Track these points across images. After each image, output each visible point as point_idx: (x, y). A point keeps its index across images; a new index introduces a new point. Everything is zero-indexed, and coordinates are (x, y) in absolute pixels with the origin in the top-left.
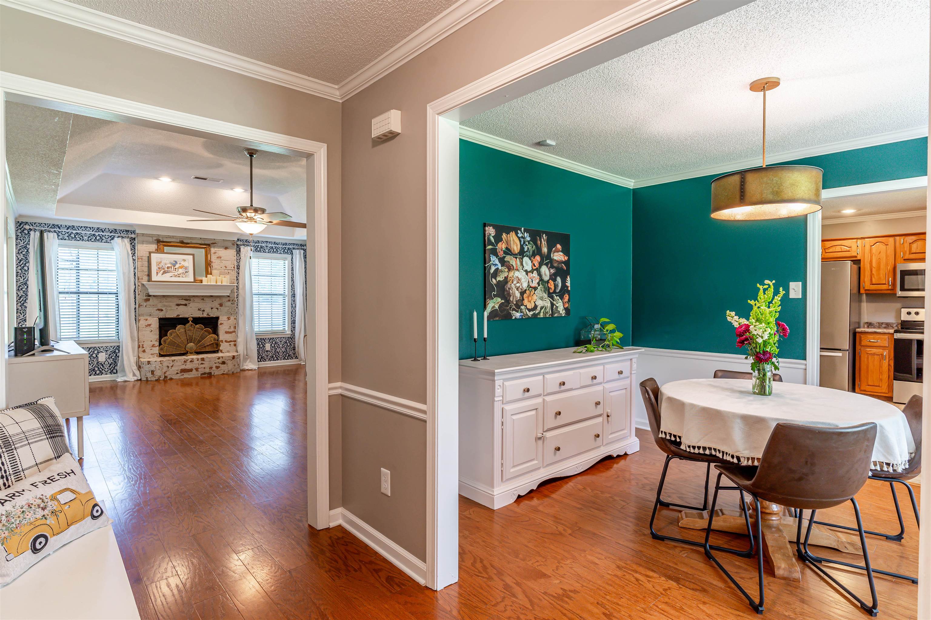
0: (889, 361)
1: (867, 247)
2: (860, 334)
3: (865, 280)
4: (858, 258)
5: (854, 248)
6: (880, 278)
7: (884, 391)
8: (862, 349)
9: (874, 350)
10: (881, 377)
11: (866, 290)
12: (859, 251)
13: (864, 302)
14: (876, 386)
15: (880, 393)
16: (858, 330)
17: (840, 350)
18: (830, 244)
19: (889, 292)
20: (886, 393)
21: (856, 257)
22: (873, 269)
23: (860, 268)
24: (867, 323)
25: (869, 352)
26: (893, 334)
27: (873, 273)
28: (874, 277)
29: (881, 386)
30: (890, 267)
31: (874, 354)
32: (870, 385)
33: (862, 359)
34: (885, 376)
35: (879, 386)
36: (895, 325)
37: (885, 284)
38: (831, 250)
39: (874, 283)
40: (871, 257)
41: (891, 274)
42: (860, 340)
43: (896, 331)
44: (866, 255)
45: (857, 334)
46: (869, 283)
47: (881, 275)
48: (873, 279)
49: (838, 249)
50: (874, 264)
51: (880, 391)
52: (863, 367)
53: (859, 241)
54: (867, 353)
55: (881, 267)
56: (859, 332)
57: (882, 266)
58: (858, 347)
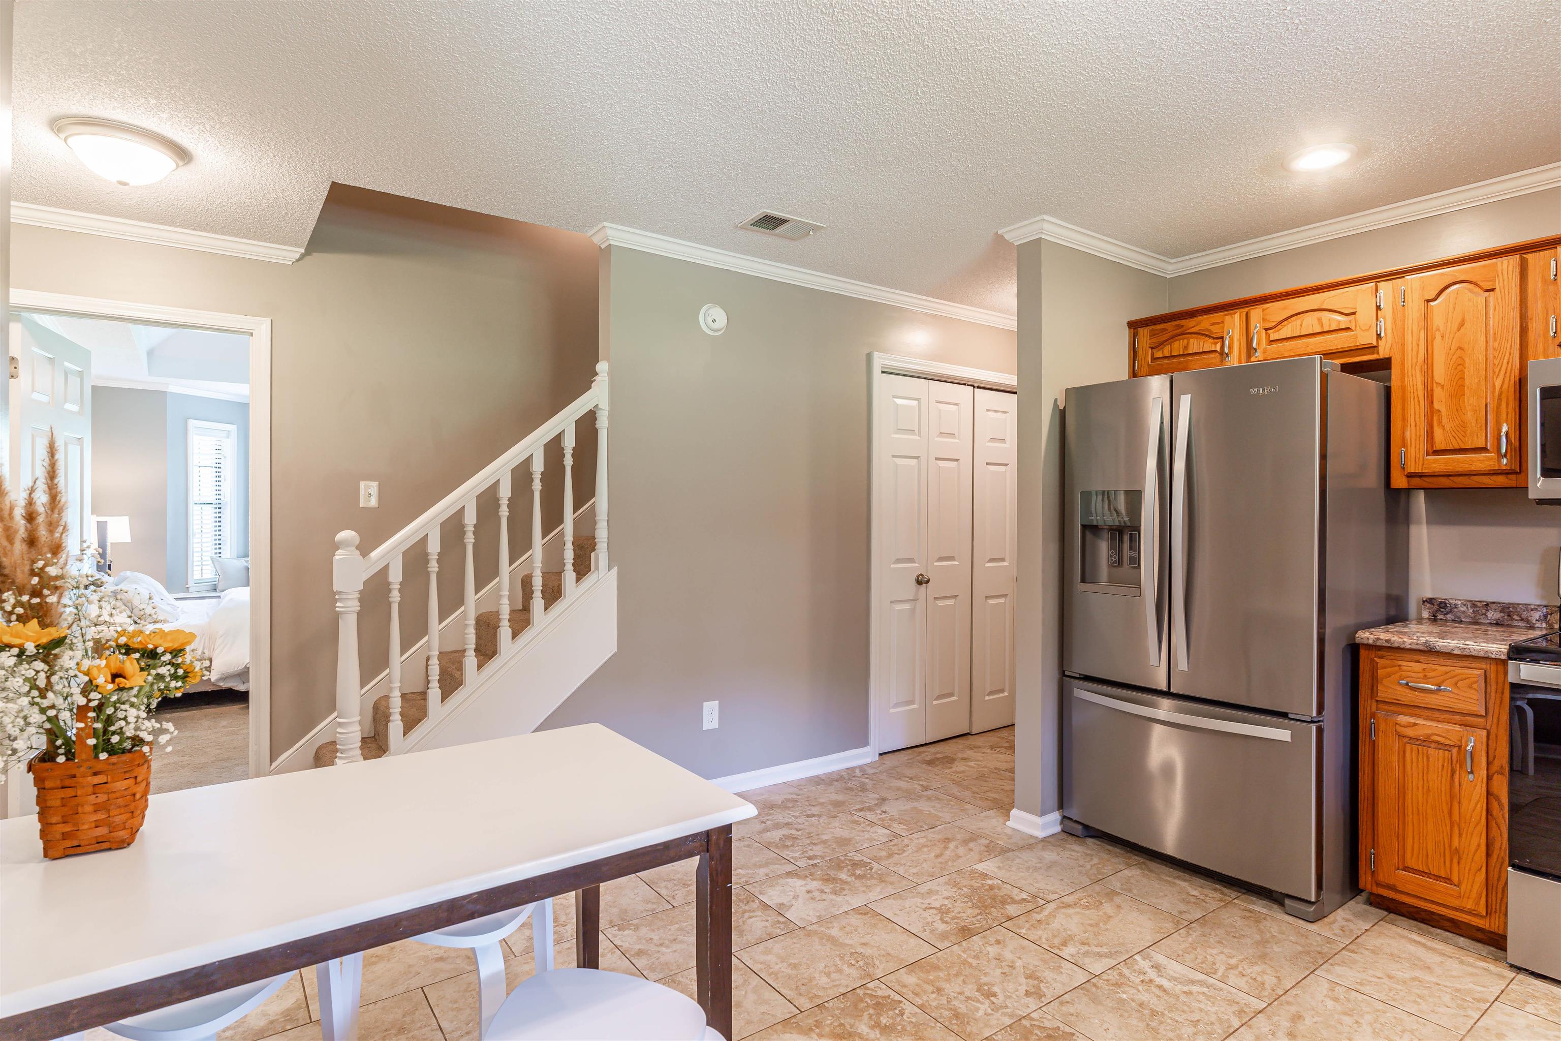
0: (1489, 778)
1: (1415, 306)
2: (1372, 655)
3: (1408, 434)
4: (1383, 353)
5: (1366, 313)
6: (1463, 425)
7: (1470, 905)
8: (1380, 714)
9: (1426, 726)
10: (1456, 843)
11: (1410, 476)
12: (1386, 325)
13: (1419, 523)
14: (1438, 878)
15: (1455, 909)
16: (1365, 636)
17: (1284, 715)
18: (1284, 308)
19: (1501, 481)
20: (1478, 916)
21: (1373, 348)
22: (1438, 393)
23: (1388, 391)
24: (1430, 601)
25: (1410, 732)
26: (1504, 663)
27: (1436, 406)
28: (1440, 422)
29: (1455, 878)
30: (1503, 381)
31: (1425, 742)
32: (1415, 871)
33: (1381, 755)
34: (1475, 841)
35: (1448, 880)
36: (1536, 615)
37: (1484, 449)
38: (1286, 331)
39: (1439, 446)
40: (1429, 343)
41: (1509, 409)
42: (1375, 680)
43: (1519, 653)
44: (1408, 337)
45: (1363, 653)
46: (1423, 447)
47: (1469, 415)
48: (1438, 433)
49: (1310, 323)
50: (1440, 373)
51: (1456, 903)
52: (1386, 789)
53: (1385, 288)
54: (1401, 736)
55: (1467, 382)
56: (1369, 647)
57: (1472, 379)
58: (1366, 706)
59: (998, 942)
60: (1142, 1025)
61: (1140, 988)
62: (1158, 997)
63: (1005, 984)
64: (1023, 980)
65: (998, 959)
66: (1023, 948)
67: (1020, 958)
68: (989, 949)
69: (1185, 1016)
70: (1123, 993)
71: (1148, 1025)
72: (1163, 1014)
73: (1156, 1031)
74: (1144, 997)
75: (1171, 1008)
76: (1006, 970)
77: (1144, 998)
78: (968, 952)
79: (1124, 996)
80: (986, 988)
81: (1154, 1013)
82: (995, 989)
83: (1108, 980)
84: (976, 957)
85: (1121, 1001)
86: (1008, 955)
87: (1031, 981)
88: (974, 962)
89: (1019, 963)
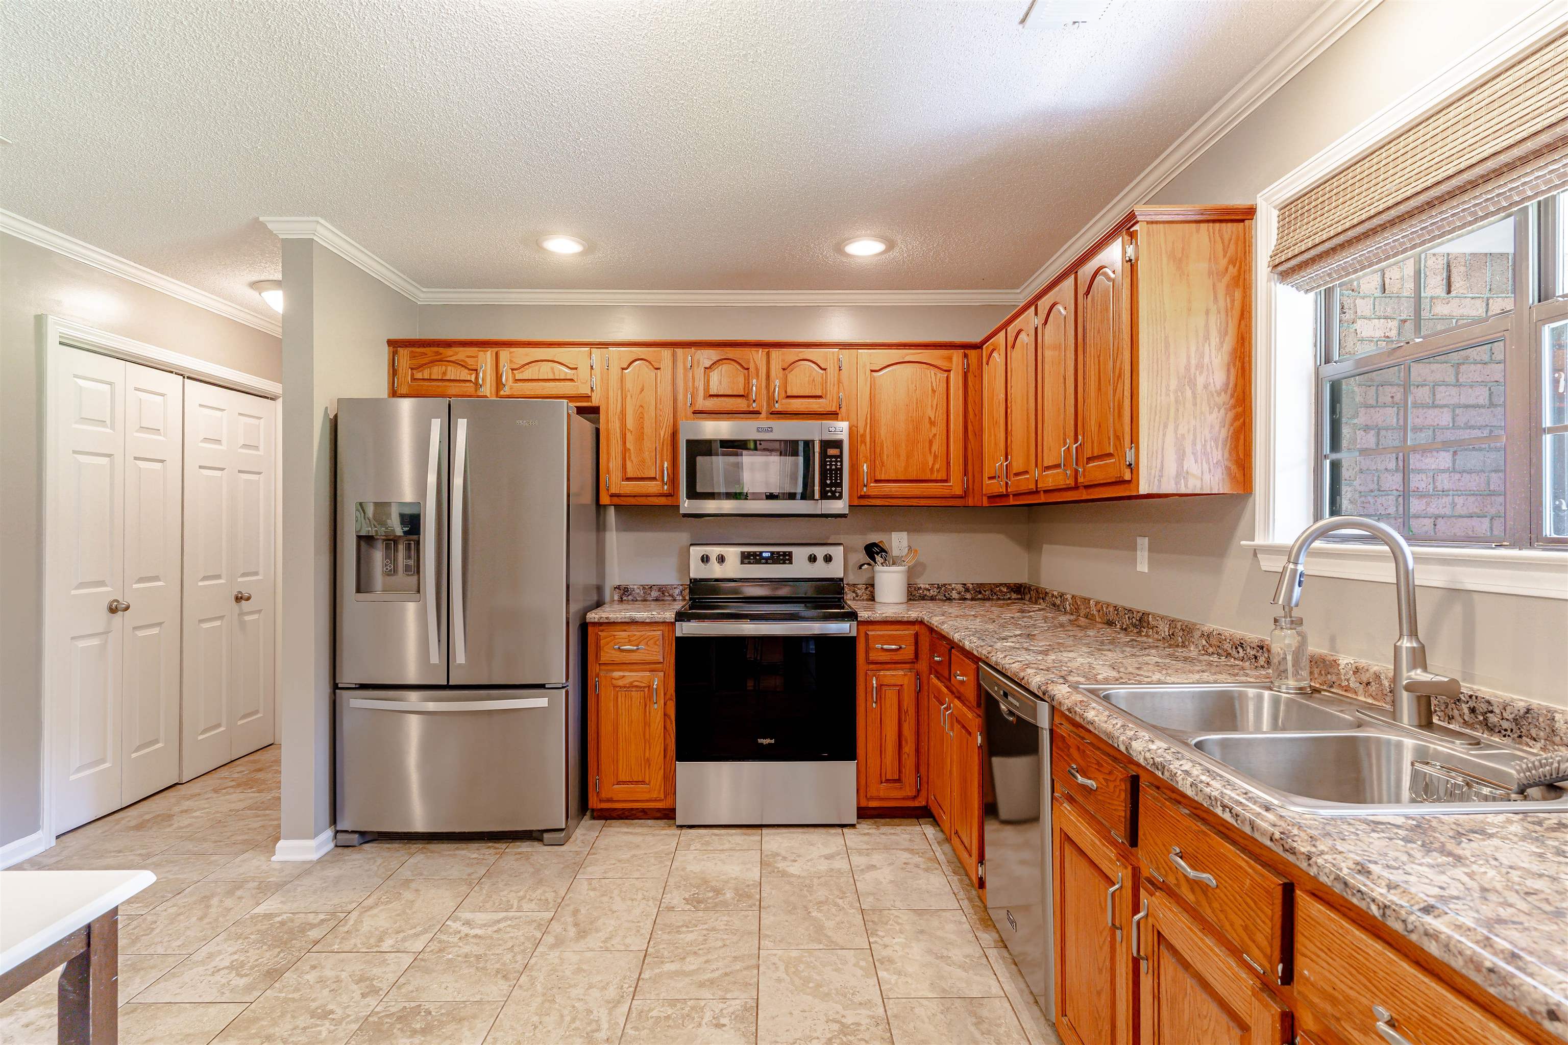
0: (665, 704)
1: (615, 371)
2: (596, 629)
3: (611, 465)
4: (595, 402)
5: (584, 371)
6: (643, 461)
7: (654, 795)
8: (602, 674)
9: (631, 676)
10: (647, 755)
11: (612, 496)
12: (596, 381)
13: (611, 530)
14: (637, 782)
15: (647, 801)
16: (592, 616)
17: (542, 686)
18: (527, 355)
19: (662, 501)
20: (661, 800)
21: (588, 398)
22: (629, 435)
23: (598, 431)
24: (618, 587)
25: (620, 683)
26: (673, 624)
27: (628, 445)
28: (630, 457)
29: (647, 780)
30: (665, 433)
31: (631, 687)
32: (624, 783)
33: (603, 704)
34: (658, 749)
35: (643, 782)
36: (677, 591)
37: (654, 479)
38: (527, 374)
39: (630, 475)
40: (624, 399)
41: (667, 453)
42: (598, 648)
43: (681, 616)
44: (611, 394)
45: (590, 629)
46: (620, 475)
47: (646, 455)
48: (629, 465)
49: (545, 371)
50: (630, 423)
51: (646, 796)
52: (606, 729)
53: (596, 352)
54: (615, 687)
55: (645, 430)
56: (594, 624)
57: (648, 430)
58: (593, 668)
59: (314, 967)
60: (473, 970)
61: (460, 944)
62: (476, 944)
63: (338, 998)
64: (355, 987)
65: (321, 981)
66: (342, 961)
67: (342, 970)
68: (307, 977)
69: (503, 948)
70: (449, 954)
71: (477, 968)
72: (485, 954)
73: (484, 968)
74: (466, 949)
75: (489, 947)
76: (334, 986)
77: (466, 951)
78: (285, 990)
79: (450, 956)
80: (319, 1011)
81: (478, 957)
82: (330, 1007)
83: (431, 951)
84: (297, 990)
85: (450, 960)
86: (329, 973)
87: (363, 984)
88: (296, 996)
89: (344, 975)
